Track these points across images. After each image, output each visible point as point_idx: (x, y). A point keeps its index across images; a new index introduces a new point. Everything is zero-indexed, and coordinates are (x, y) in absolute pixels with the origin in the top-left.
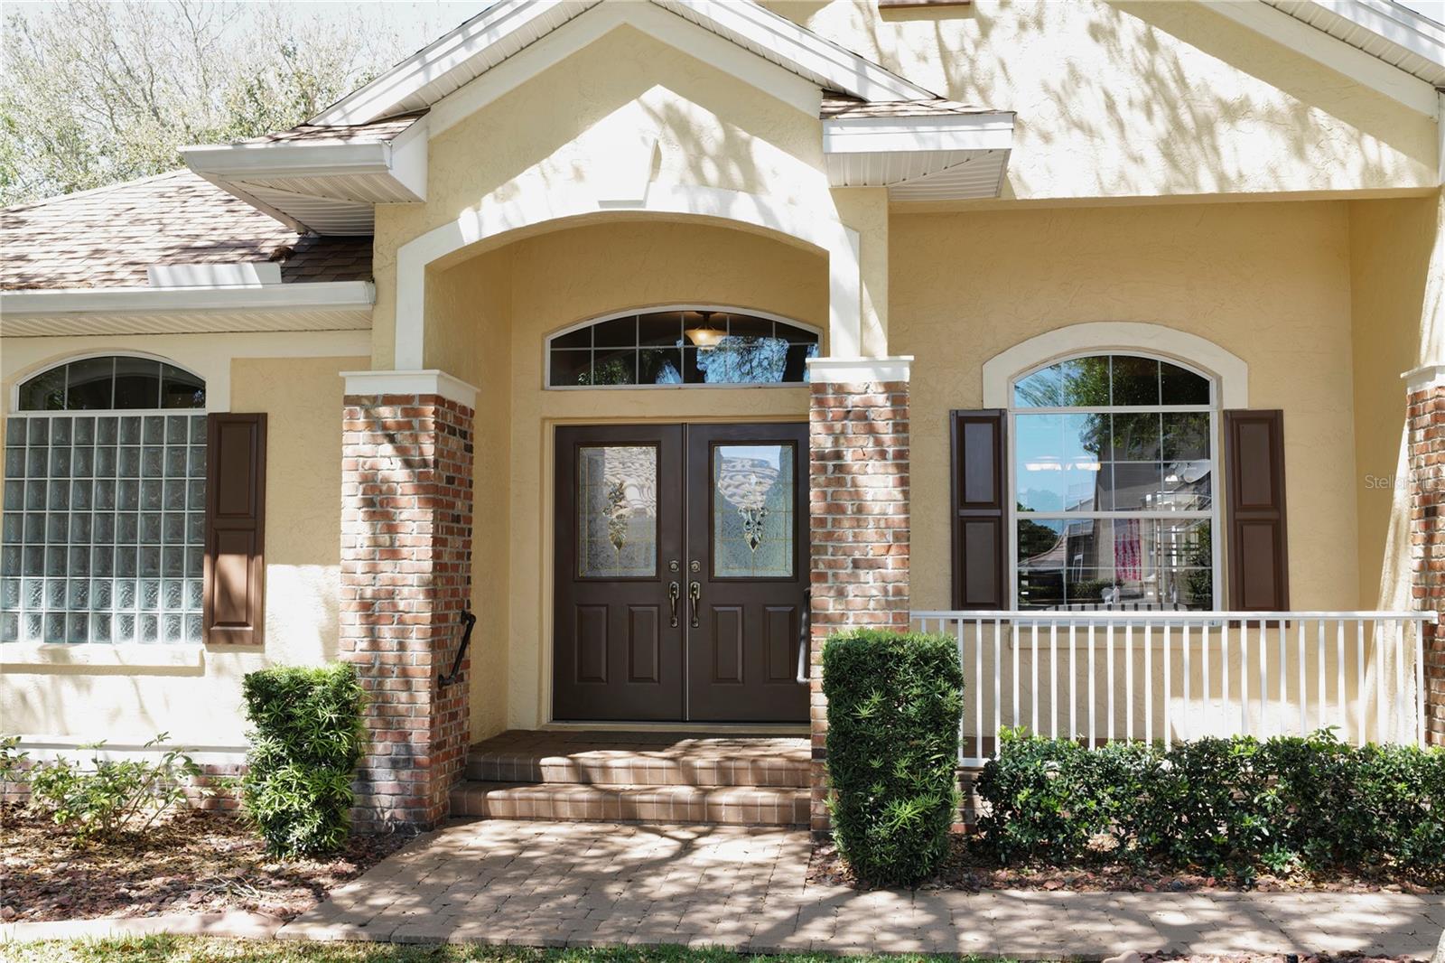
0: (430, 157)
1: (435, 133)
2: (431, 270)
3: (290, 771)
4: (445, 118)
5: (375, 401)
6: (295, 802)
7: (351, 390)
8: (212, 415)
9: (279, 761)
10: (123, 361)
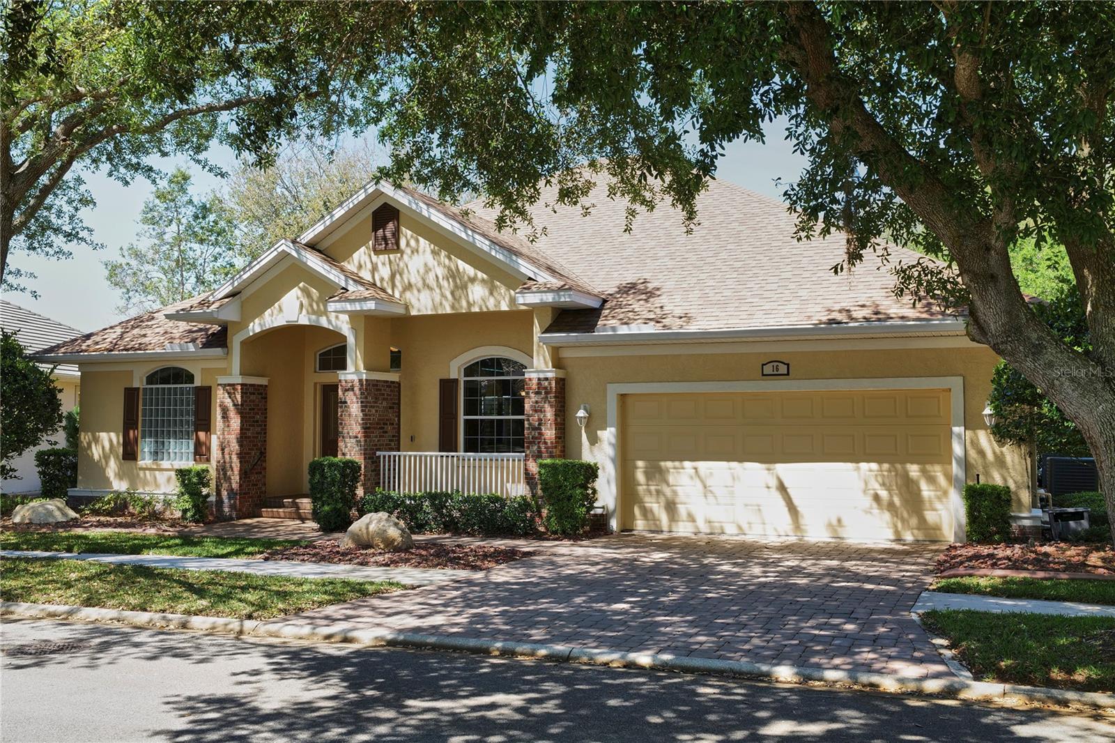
0: (242, 307)
1: (243, 299)
2: (243, 343)
3: (186, 497)
4: (247, 293)
5: (225, 385)
6: (187, 506)
7: (219, 382)
8: (196, 387)
9: (183, 494)
10: (175, 368)
